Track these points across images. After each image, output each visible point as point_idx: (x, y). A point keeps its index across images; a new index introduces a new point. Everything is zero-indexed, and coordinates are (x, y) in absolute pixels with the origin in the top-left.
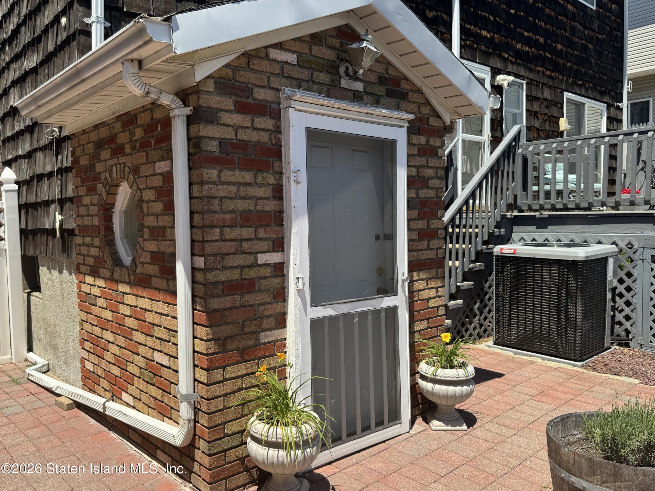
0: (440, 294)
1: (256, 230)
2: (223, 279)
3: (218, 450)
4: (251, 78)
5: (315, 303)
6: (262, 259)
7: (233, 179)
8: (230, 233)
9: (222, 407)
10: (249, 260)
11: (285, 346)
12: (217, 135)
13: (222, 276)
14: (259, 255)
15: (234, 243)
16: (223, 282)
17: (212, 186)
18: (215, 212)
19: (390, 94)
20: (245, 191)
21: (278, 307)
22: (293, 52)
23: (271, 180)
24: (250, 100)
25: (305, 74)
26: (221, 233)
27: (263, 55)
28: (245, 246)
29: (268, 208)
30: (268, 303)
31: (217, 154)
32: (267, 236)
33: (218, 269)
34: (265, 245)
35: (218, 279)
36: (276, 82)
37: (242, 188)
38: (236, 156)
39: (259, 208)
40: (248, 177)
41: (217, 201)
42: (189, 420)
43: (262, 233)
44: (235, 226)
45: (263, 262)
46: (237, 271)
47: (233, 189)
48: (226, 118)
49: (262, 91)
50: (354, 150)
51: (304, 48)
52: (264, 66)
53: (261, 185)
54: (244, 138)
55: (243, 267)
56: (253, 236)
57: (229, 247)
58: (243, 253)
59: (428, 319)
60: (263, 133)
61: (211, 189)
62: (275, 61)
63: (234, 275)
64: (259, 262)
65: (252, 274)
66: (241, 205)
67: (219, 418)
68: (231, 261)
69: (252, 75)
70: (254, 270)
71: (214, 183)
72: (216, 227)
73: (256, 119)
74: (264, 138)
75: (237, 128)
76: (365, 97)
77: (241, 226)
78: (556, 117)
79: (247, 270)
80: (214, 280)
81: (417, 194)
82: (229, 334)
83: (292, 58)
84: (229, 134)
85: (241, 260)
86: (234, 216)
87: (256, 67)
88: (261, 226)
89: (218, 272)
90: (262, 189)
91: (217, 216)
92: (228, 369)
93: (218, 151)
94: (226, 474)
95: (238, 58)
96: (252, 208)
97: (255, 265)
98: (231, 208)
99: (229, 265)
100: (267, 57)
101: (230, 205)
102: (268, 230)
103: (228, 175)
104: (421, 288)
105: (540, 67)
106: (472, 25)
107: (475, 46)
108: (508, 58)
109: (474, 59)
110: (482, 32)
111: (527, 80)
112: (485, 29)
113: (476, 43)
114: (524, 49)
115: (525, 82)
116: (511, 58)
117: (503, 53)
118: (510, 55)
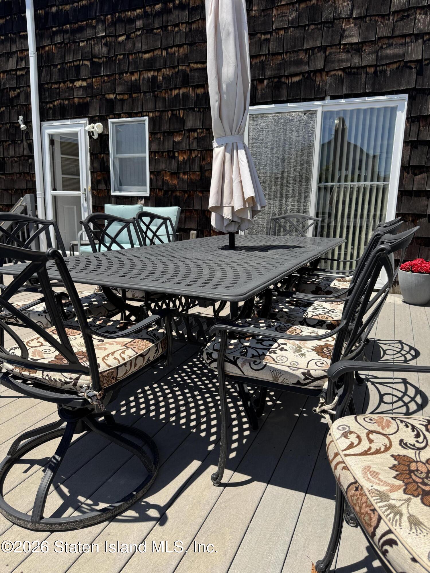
105: (180, 88)
106: (60, 83)
107: (66, 102)
108: (116, 98)
109: (63, 117)
110: (75, 83)
111: (151, 114)
112: (78, 80)
113: (66, 99)
114: (146, 76)
115: (146, 118)
116: (121, 97)
117: (107, 96)
118: (119, 94)
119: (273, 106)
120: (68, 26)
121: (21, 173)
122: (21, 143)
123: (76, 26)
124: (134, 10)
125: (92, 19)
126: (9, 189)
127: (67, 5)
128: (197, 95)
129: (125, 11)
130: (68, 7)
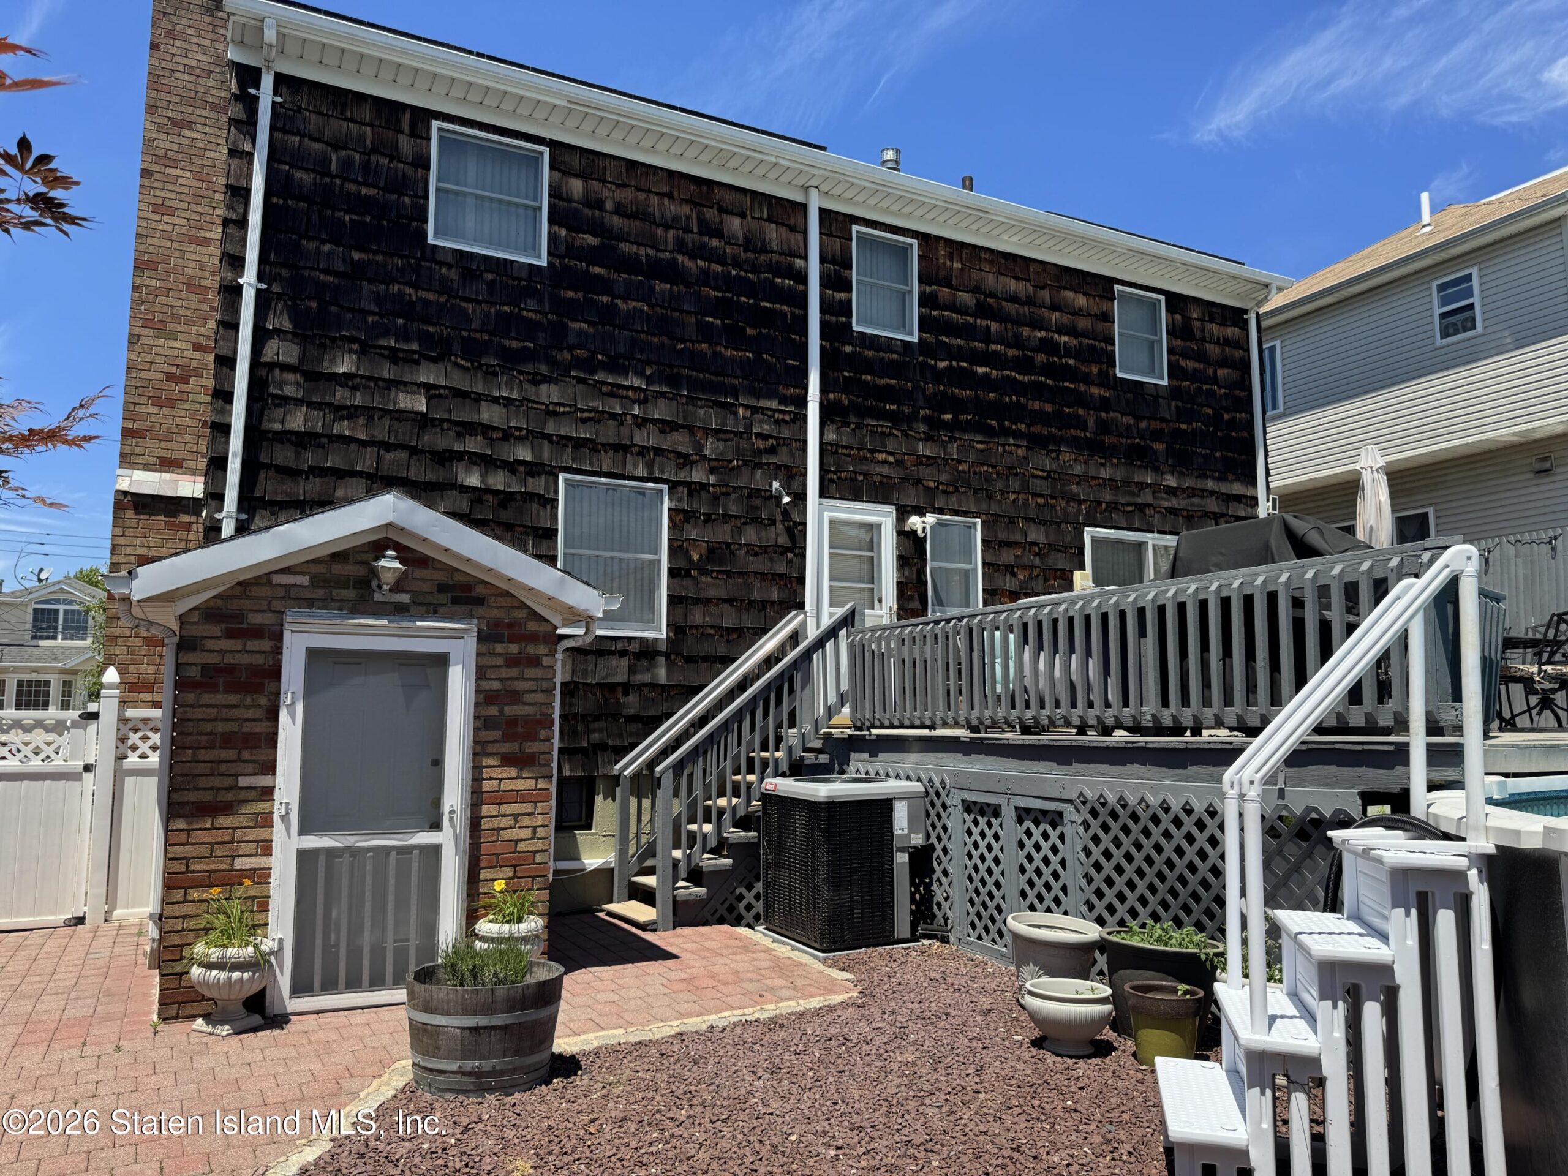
0: (538, 835)
1: (240, 752)
2: (192, 799)
3: (171, 971)
4: (247, 604)
5: (302, 832)
6: (243, 781)
7: (213, 702)
8: (202, 755)
9: (180, 928)
10: (228, 782)
11: (269, 876)
12: (199, 661)
13: (192, 797)
14: (240, 778)
15: (209, 765)
16: (193, 803)
17: (188, 709)
18: (190, 734)
19: (455, 601)
20: (225, 713)
21: (260, 833)
22: (304, 574)
23: (263, 701)
24: (244, 626)
25: (320, 593)
26: (194, 754)
27: (265, 581)
28: (223, 768)
29: (257, 730)
30: (249, 827)
31: (198, 678)
32: (254, 758)
33: (188, 790)
34: (250, 768)
35: (186, 799)
36: (277, 605)
37: (224, 711)
38: (221, 680)
39: (245, 730)
40: (233, 699)
41: (191, 724)
42: (153, 940)
43: (246, 755)
44: (213, 748)
45: (245, 785)
46: (210, 792)
47: (215, 711)
48: (210, 644)
49: (260, 615)
50: (401, 665)
51: (321, 569)
52: (266, 591)
53: (248, 707)
54: (232, 661)
55: (219, 789)
56: (235, 757)
57: (202, 768)
58: (219, 775)
59: (515, 866)
60: (258, 656)
61: (186, 712)
62: (280, 585)
63: (207, 796)
64: (240, 785)
65: (230, 796)
66: (221, 727)
67: (176, 939)
68: (203, 782)
69: (247, 602)
70: (234, 792)
71: (192, 706)
72: (189, 748)
73: (249, 643)
74: (259, 660)
75: (222, 652)
76: (412, 609)
77: (221, 748)
78: (1063, 570)
79: (224, 792)
80: (181, 800)
81: (501, 711)
82: (195, 855)
83: (304, 580)
84: (212, 659)
85: (216, 781)
86: (211, 737)
87: (254, 594)
88: (247, 748)
89: (186, 792)
90: (251, 711)
91: (190, 738)
92: (191, 890)
93: (199, 675)
94: (180, 998)
95: (232, 588)
96: (235, 730)
97: (235, 787)
98: (208, 730)
99: (201, 786)
100: (270, 583)
101: (208, 727)
102: (254, 752)
103: (207, 698)
104: (502, 825)
105: (1018, 493)
106: (852, 448)
107: (861, 478)
108: (937, 487)
109: (857, 497)
110: (876, 455)
111: (984, 517)
112: (882, 452)
113: (861, 474)
114: (977, 470)
115: (979, 520)
116: (945, 487)
117: (924, 482)
118: (942, 483)
119: (1113, 531)
120: (869, 377)
121: (766, 574)
122: (770, 525)
123: (882, 382)
124: (965, 390)
125: (908, 381)
126: (736, 600)
127: (869, 350)
128: (1037, 504)
129: (951, 386)
130: (871, 353)
